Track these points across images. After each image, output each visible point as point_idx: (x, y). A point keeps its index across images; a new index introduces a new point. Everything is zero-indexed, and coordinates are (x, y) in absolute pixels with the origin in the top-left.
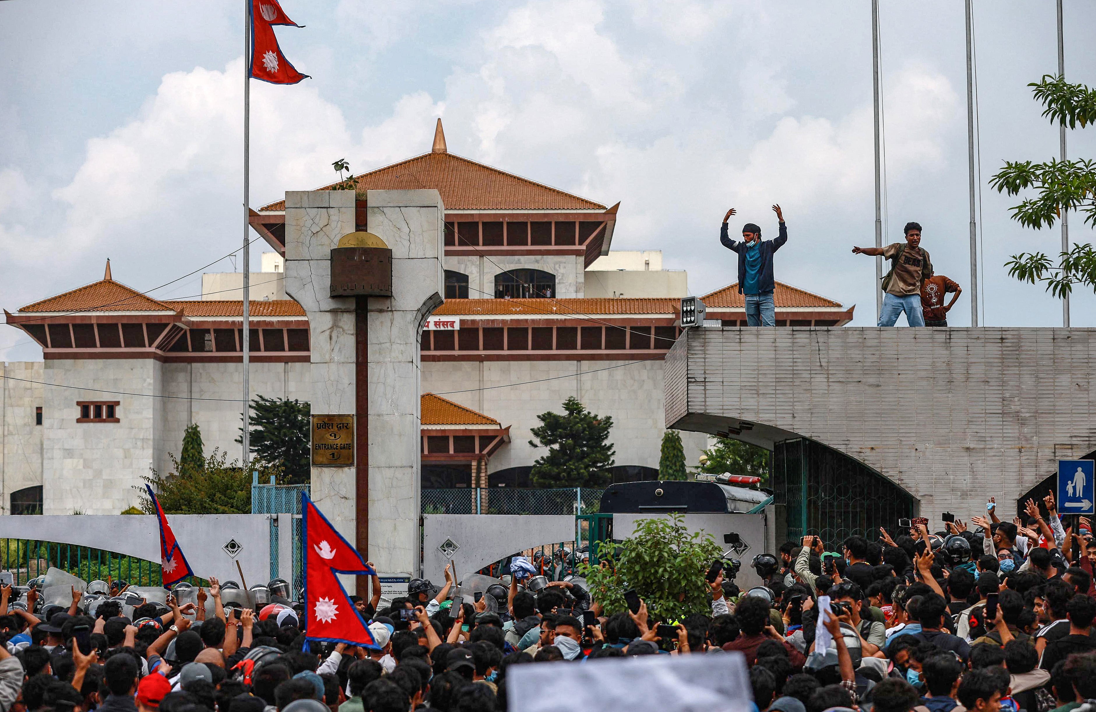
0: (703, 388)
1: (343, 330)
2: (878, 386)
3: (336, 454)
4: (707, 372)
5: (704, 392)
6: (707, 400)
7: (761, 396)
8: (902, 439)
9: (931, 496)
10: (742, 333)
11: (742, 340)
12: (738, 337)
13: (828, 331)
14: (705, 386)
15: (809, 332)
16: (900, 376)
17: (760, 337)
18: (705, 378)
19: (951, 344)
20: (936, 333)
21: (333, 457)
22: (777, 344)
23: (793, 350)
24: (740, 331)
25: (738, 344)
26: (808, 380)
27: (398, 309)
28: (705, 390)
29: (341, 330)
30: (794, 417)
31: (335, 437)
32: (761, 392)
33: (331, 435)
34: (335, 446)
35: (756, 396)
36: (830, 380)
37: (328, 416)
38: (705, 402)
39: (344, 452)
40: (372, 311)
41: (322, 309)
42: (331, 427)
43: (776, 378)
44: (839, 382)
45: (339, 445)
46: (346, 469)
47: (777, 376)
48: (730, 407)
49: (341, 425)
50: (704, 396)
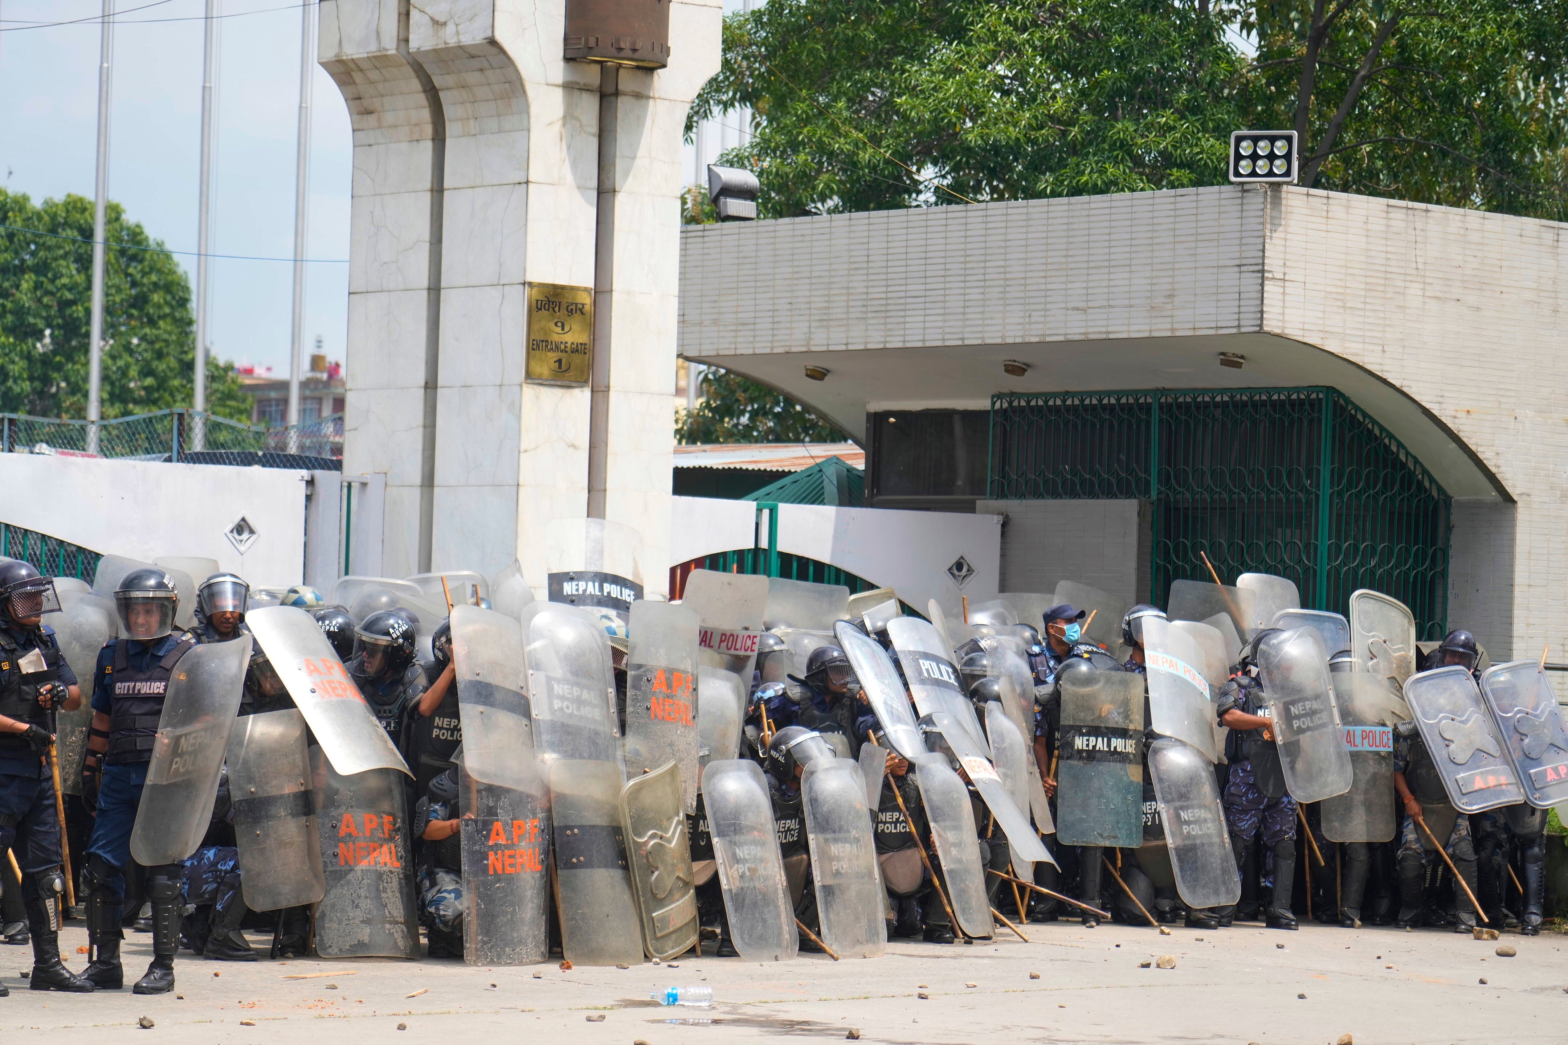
0: (1281, 290)
1: (581, 126)
2: (1478, 309)
3: (564, 361)
4: (1288, 263)
5: (1281, 297)
6: (1287, 311)
7: (1348, 311)
8: (1502, 400)
9: (1529, 495)
10: (1331, 201)
11: (1330, 214)
12: (1325, 207)
13: (1427, 211)
14: (1284, 287)
15: (1404, 211)
16: (1504, 296)
17: (1351, 211)
18: (1284, 274)
19: (1560, 251)
20: (1543, 229)
21: (560, 366)
22: (1370, 227)
23: (1386, 239)
24: (1328, 198)
25: (1324, 221)
26: (1402, 291)
27: (663, 96)
28: (1284, 293)
29: (578, 124)
30: (1384, 351)
31: (563, 329)
32: (1348, 305)
33: (556, 324)
34: (563, 347)
35: (1341, 310)
36: (1427, 294)
37: (555, 287)
38: (1283, 314)
39: (577, 359)
40: (625, 94)
41: (550, 81)
42: (557, 309)
43: (1367, 283)
44: (1437, 298)
45: (569, 345)
46: (576, 392)
47: (1369, 280)
48: (1313, 328)
49: (573, 307)
50: (1281, 304)
